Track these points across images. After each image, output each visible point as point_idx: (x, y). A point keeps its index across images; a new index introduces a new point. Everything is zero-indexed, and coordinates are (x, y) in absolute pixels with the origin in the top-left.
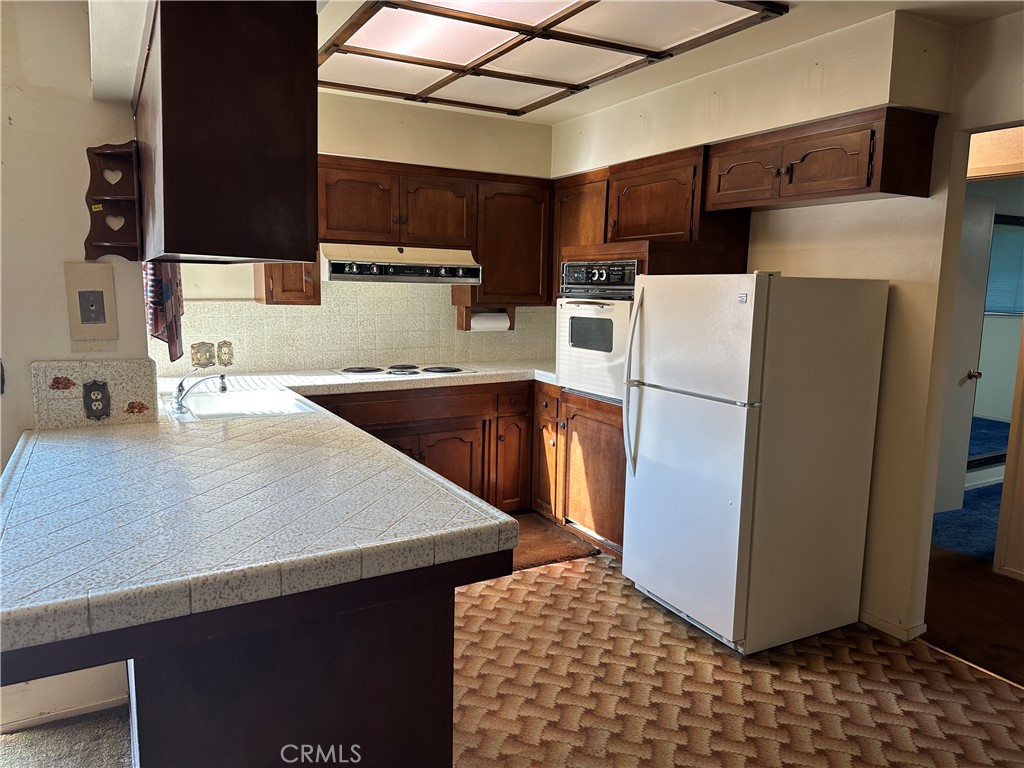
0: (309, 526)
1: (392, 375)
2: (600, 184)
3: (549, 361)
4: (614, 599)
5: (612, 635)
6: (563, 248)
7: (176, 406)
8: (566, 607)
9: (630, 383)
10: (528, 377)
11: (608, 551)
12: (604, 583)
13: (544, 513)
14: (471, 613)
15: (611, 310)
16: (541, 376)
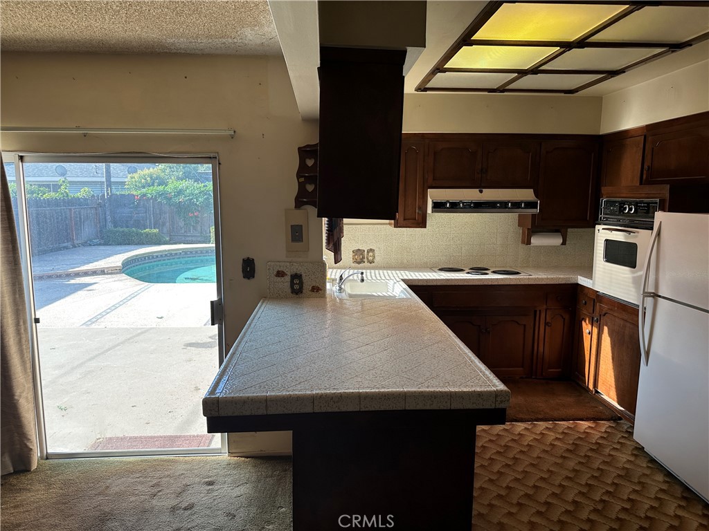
0: (383, 372)
1: (470, 275)
2: (638, 138)
3: (588, 270)
4: (624, 456)
5: (615, 481)
6: (602, 188)
7: (338, 288)
8: (583, 454)
9: (646, 294)
10: (573, 281)
11: (626, 419)
12: (619, 443)
13: (580, 383)
14: (510, 444)
15: (636, 236)
16: (583, 281)
